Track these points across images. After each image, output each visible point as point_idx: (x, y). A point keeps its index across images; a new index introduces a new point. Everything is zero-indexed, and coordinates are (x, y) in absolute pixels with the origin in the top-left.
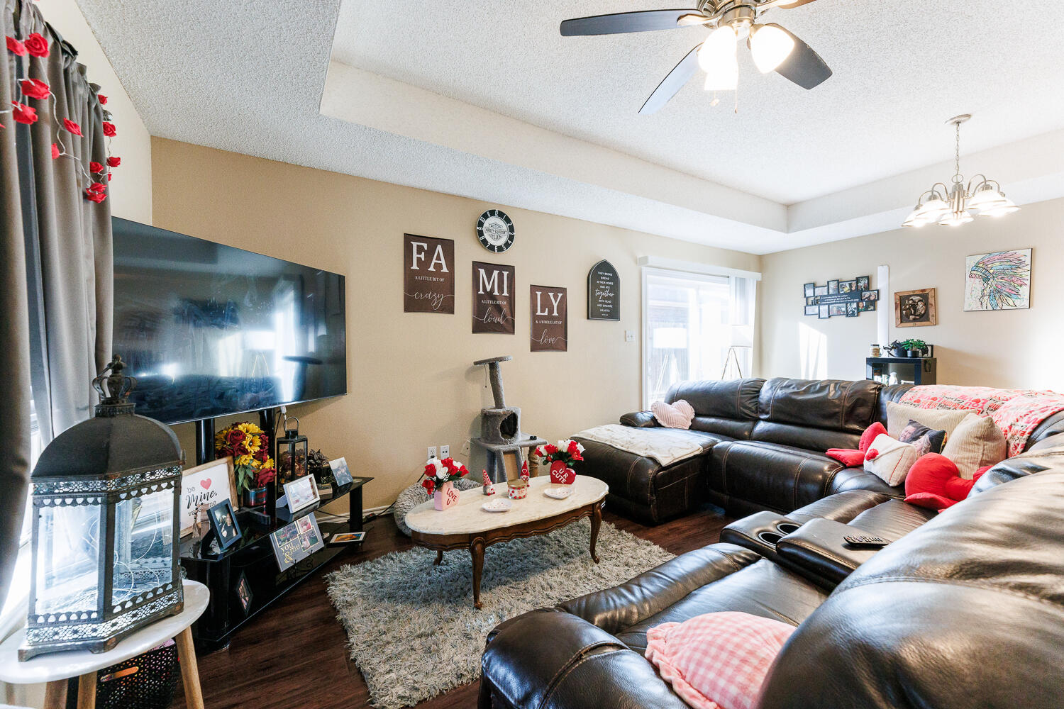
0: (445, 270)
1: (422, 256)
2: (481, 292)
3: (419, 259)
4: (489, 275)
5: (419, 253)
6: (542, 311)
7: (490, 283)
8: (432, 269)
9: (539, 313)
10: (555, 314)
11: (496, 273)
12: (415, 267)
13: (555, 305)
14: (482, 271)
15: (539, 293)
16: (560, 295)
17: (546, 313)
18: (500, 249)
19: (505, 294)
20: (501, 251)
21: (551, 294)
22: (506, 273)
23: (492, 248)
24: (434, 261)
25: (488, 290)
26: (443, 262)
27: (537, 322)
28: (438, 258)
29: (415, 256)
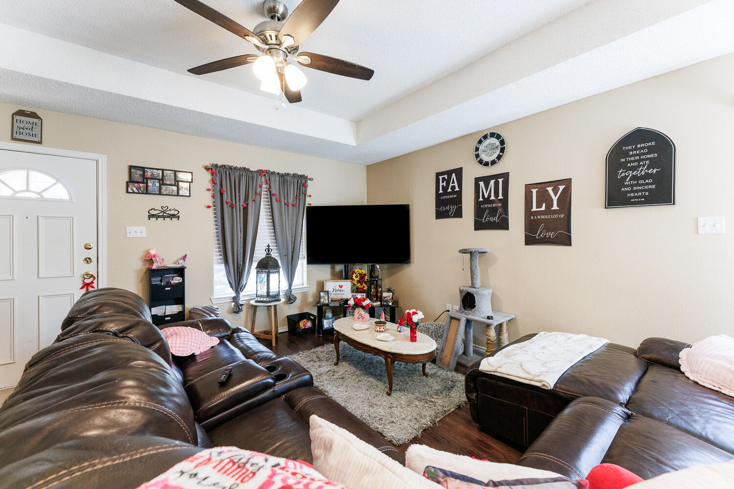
0: (457, 189)
1: (444, 184)
2: (481, 199)
3: (443, 186)
4: (487, 186)
5: (443, 182)
6: (539, 206)
7: (487, 192)
8: (449, 190)
9: (534, 209)
10: (555, 207)
11: (492, 182)
12: (441, 191)
13: (555, 199)
14: (482, 184)
15: (534, 191)
16: (561, 188)
17: (543, 208)
18: (493, 163)
19: (501, 197)
20: (494, 164)
21: (550, 189)
22: (501, 180)
23: (486, 164)
24: (451, 185)
25: (486, 197)
26: (456, 184)
27: (532, 218)
28: (453, 182)
29: (441, 184)
